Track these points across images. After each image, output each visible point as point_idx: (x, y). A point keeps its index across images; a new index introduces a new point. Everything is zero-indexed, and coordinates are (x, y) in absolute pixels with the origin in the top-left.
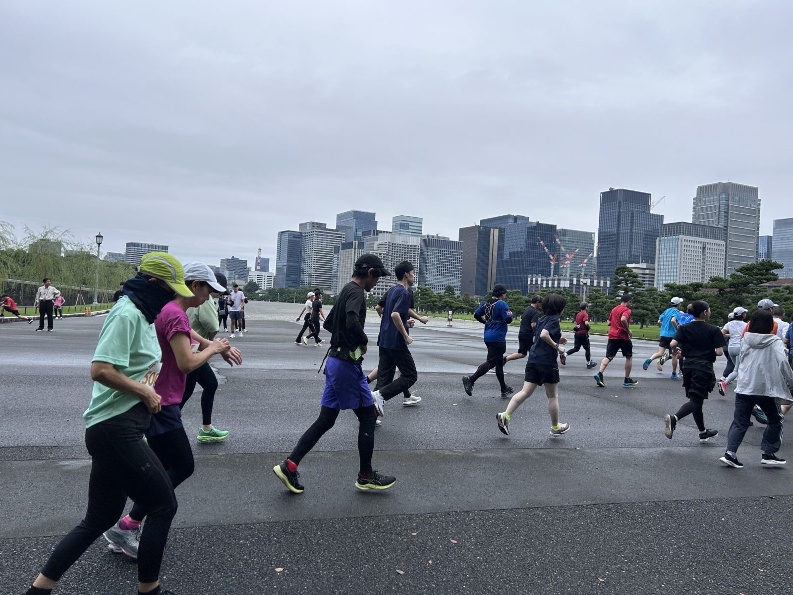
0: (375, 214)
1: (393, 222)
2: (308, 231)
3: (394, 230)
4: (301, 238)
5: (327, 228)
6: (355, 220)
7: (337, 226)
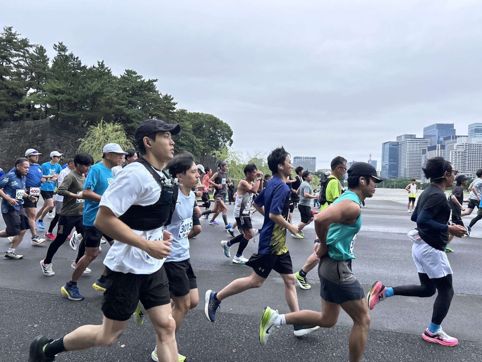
0: (453, 124)
1: (469, 128)
2: (403, 141)
3: (470, 134)
4: (398, 146)
5: (416, 137)
6: (437, 130)
7: (424, 136)
